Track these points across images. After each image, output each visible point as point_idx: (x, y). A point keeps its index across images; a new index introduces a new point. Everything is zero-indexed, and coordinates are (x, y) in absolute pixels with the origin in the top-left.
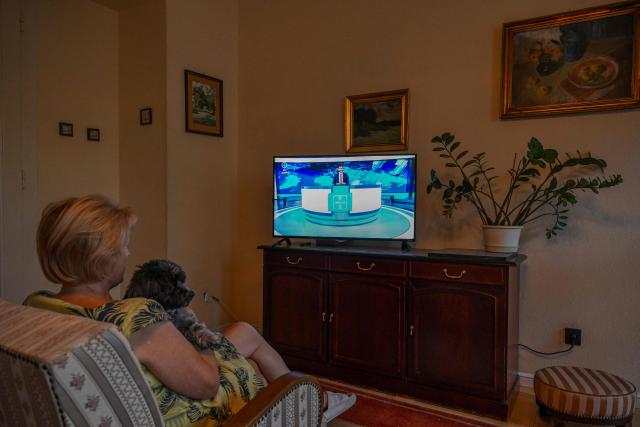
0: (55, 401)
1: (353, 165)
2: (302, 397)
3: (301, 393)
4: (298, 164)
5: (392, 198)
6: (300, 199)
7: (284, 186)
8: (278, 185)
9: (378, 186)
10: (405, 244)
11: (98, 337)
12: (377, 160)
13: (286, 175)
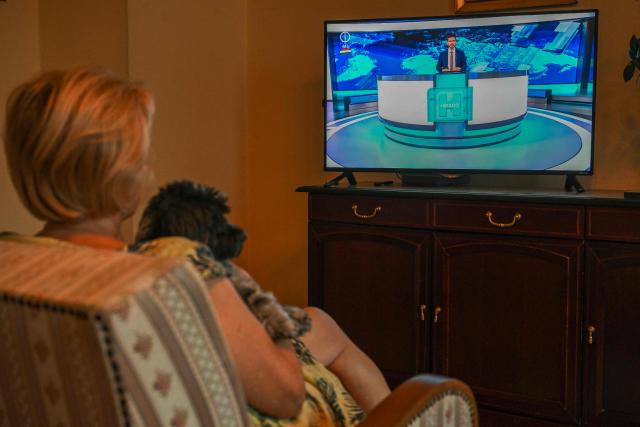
0: (111, 374)
1: (473, 34)
2: (448, 416)
3: (446, 408)
4: (370, 35)
5: (548, 92)
6: (375, 99)
7: (345, 76)
8: (335, 73)
9: (523, 73)
10: (572, 179)
11: (169, 275)
12: (520, 23)
13: (349, 55)
